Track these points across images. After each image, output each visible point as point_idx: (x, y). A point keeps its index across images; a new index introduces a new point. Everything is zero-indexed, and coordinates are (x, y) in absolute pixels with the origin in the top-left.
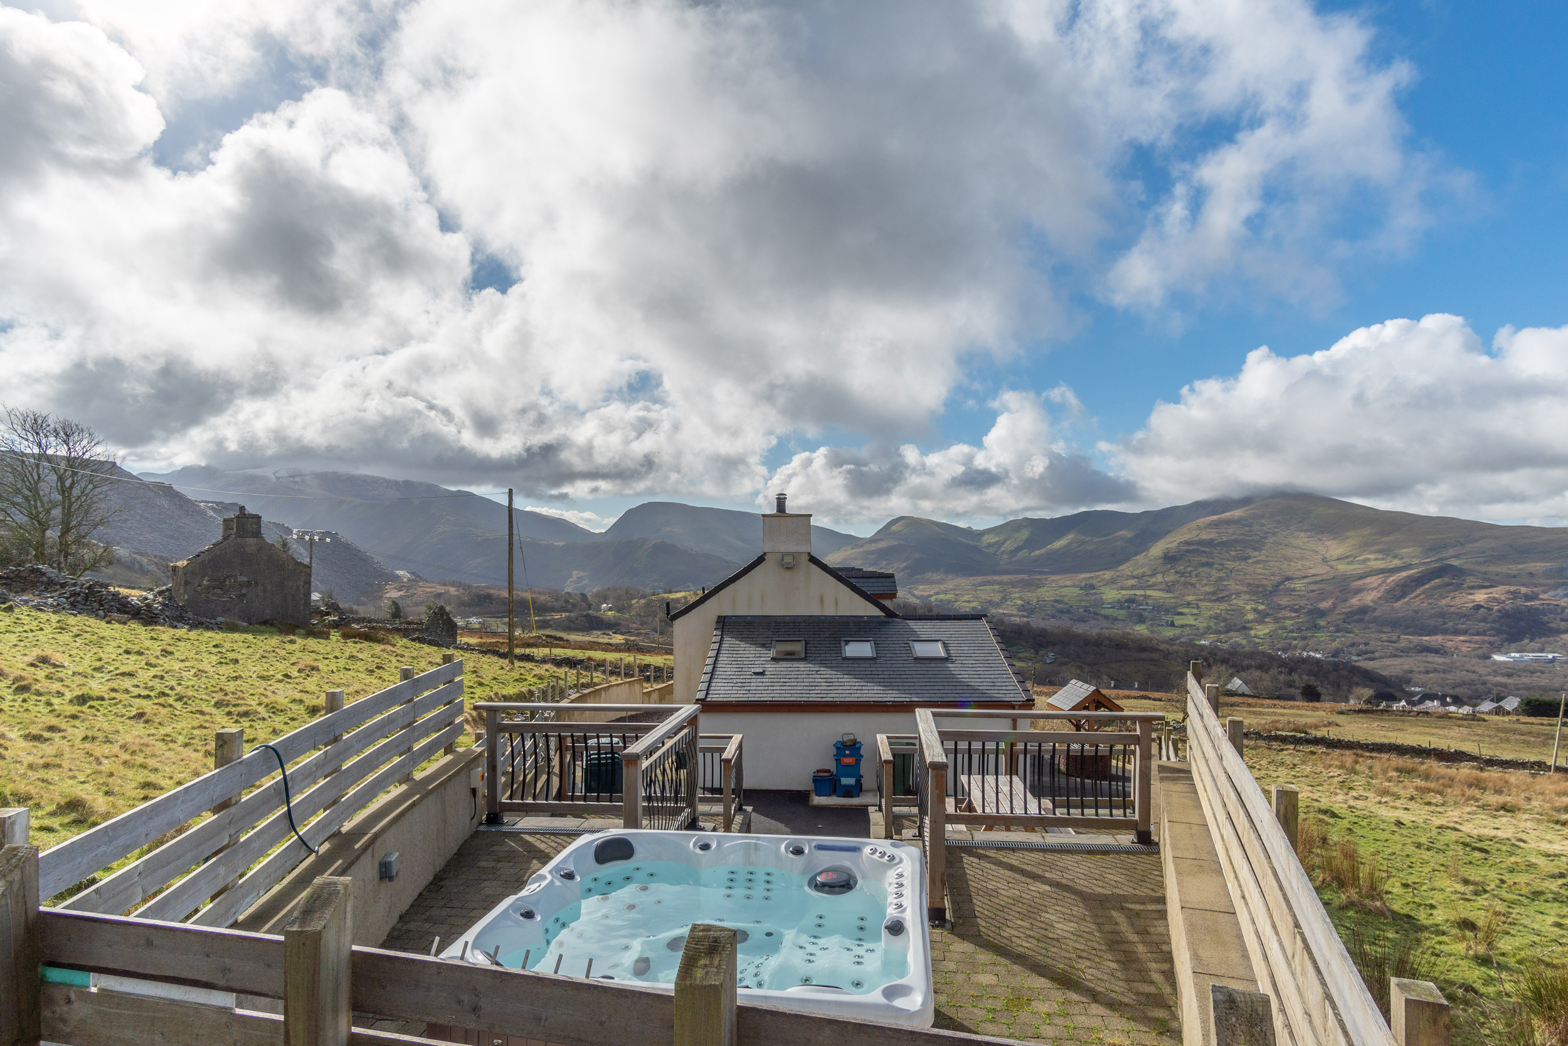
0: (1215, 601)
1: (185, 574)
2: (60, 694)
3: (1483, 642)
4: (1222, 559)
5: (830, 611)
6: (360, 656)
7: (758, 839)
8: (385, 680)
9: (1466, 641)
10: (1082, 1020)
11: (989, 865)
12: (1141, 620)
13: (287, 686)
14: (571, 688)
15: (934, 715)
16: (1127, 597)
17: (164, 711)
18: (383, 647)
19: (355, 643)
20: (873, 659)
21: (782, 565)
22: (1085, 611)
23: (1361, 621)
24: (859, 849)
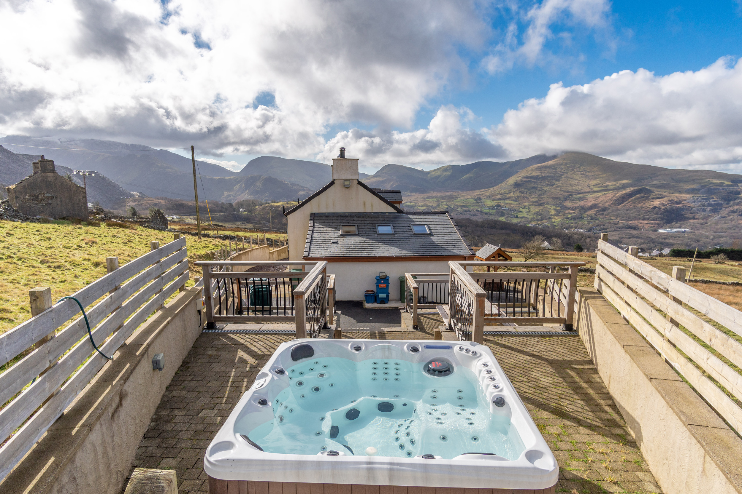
0: (537, 205)
1: (15, 192)
3: (655, 224)
4: (541, 185)
5: (369, 210)
6: (118, 235)
7: (389, 343)
8: (134, 248)
9: (648, 223)
10: (578, 437)
12: (502, 215)
13: (80, 251)
14: (232, 251)
16: (497, 204)
17: (11, 266)
18: (130, 230)
19: (115, 229)
20: (394, 234)
21: (344, 186)
22: (476, 211)
23: (603, 214)
24: (451, 347)
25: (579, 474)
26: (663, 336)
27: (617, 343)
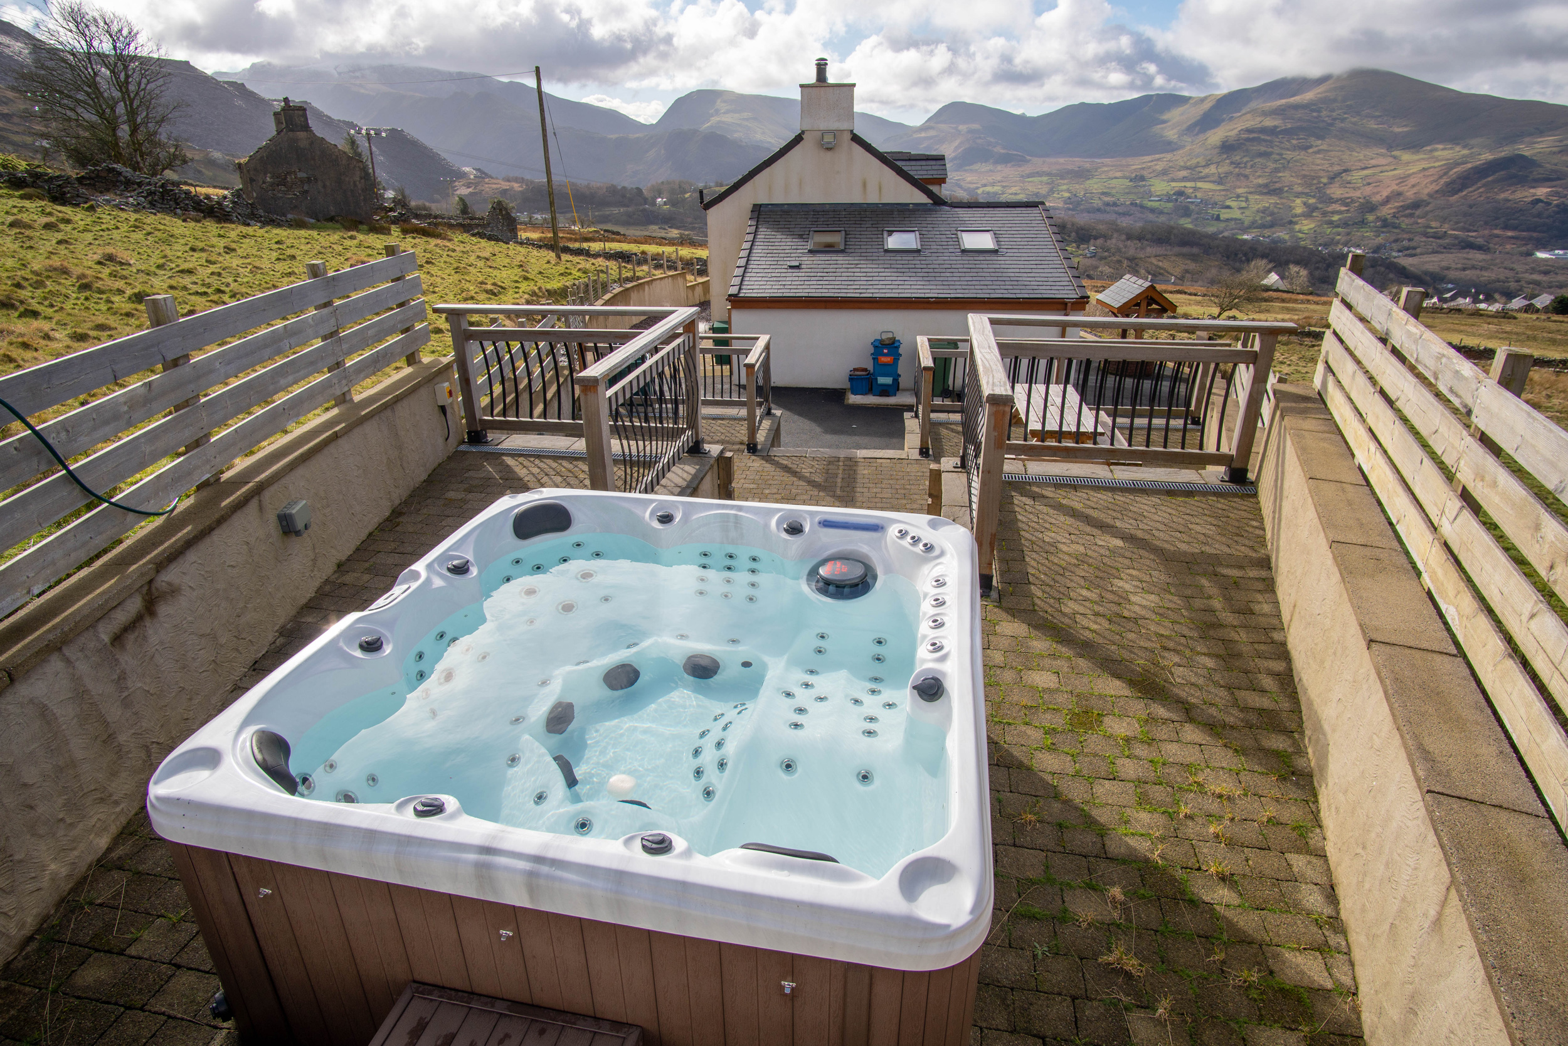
0: (1265, 194)
1: (249, 171)
2: (120, 292)
3: (1531, 238)
4: (1282, 148)
5: (873, 198)
7: (740, 508)
10: (1172, 751)
11: (1045, 509)
12: (1187, 212)
14: (612, 282)
15: (993, 322)
16: (1177, 189)
18: (438, 242)
19: (413, 238)
20: (918, 251)
21: (822, 145)
22: (1132, 204)
23: (1411, 215)
24: (882, 528)
25: (1142, 846)
26: (1434, 528)
27: (1322, 535)
